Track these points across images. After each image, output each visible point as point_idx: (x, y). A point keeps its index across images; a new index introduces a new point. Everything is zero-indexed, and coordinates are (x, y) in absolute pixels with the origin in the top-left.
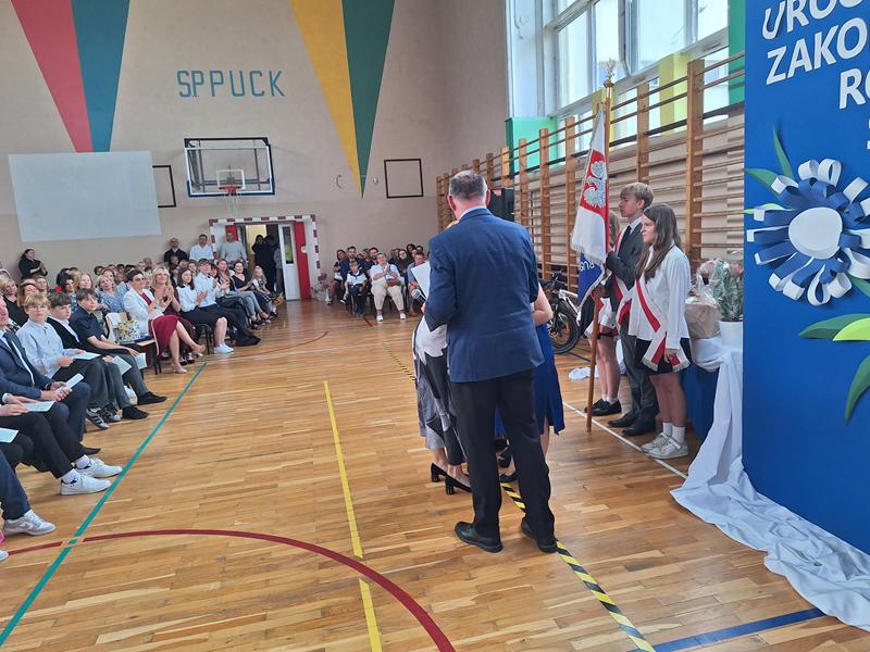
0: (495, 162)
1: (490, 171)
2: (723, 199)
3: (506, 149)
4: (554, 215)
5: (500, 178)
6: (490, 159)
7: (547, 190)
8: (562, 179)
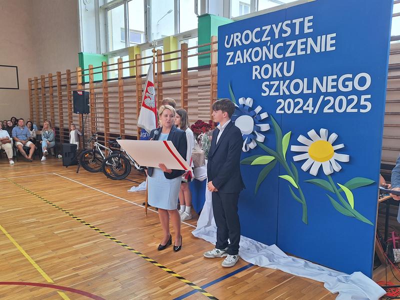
0: (72, 75)
1: (69, 79)
2: (197, 107)
3: (80, 69)
4: (111, 108)
5: (76, 84)
6: (69, 73)
7: (106, 94)
8: (116, 89)
